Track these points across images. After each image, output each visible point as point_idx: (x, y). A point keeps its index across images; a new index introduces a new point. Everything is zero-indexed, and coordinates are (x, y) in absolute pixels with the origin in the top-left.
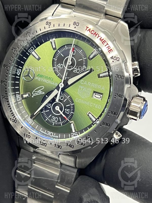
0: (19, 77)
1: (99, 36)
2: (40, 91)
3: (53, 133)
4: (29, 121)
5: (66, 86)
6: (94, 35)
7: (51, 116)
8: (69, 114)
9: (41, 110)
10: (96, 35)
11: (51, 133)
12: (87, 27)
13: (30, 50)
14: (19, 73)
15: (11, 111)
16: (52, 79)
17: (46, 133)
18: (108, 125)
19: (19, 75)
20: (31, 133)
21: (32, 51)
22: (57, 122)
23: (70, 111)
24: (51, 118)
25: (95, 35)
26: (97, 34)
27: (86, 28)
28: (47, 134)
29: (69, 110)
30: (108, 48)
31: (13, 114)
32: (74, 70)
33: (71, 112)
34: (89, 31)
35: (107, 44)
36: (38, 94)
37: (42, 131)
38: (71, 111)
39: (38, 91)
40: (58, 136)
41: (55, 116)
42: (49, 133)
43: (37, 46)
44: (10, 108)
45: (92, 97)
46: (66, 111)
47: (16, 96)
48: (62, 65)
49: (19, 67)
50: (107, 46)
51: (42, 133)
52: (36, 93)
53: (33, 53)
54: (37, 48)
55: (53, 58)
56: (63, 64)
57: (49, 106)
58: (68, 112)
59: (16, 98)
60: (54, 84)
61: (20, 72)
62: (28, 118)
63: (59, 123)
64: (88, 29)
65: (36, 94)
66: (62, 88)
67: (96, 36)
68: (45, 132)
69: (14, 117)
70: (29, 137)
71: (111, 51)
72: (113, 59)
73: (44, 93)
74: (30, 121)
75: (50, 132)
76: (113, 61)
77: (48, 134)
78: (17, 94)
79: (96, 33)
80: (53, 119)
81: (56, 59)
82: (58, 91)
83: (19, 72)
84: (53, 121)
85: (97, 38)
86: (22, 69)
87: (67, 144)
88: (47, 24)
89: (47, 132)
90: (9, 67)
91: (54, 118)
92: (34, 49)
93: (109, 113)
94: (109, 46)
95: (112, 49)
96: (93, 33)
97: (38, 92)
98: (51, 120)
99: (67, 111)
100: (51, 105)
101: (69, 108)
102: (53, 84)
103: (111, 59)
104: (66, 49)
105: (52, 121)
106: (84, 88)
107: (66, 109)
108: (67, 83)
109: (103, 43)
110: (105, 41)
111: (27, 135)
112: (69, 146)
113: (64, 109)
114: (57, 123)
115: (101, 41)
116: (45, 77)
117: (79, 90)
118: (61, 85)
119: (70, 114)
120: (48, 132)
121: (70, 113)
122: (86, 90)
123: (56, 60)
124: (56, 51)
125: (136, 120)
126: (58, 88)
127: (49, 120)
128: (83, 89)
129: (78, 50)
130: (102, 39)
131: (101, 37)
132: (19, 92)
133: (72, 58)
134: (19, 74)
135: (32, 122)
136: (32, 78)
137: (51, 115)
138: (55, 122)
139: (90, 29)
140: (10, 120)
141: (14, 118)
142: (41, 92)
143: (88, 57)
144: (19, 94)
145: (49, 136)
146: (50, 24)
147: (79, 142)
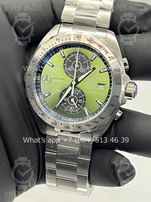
0: (39, 82)
2: (57, 89)
3: (72, 119)
4: (52, 113)
5: (77, 83)
7: (69, 107)
8: (82, 103)
9: (61, 104)
10: (95, 43)
11: (70, 119)
12: (88, 38)
13: (45, 60)
14: (39, 79)
15: (39, 107)
16: (66, 79)
18: (114, 106)
19: (39, 80)
20: (57, 121)
21: (47, 61)
22: (74, 110)
23: (82, 101)
24: (68, 108)
25: (94, 43)
26: (96, 42)
28: (68, 120)
30: (105, 51)
31: (40, 110)
33: (83, 101)
34: (89, 41)
35: (104, 48)
37: (63, 119)
40: (76, 121)
41: (72, 106)
43: (50, 57)
44: (38, 106)
45: (97, 88)
47: (39, 96)
49: (39, 74)
50: (104, 50)
52: (55, 91)
53: (48, 62)
54: (50, 59)
55: (64, 64)
57: (66, 100)
58: (81, 102)
59: (40, 98)
60: (67, 83)
62: (51, 111)
64: (88, 40)
66: (74, 85)
67: (95, 44)
68: (66, 119)
69: (42, 111)
70: (56, 124)
71: (108, 53)
73: (61, 91)
76: (110, 60)
77: (69, 120)
78: (40, 94)
79: (95, 42)
82: (72, 87)
83: (39, 78)
84: (71, 110)
85: (96, 45)
86: (41, 76)
87: (86, 124)
88: (57, 40)
90: (32, 75)
91: (71, 108)
92: (48, 60)
93: (113, 97)
96: (92, 42)
98: (69, 110)
99: (80, 101)
100: (67, 99)
101: (81, 98)
103: (109, 58)
104: (73, 56)
107: (79, 100)
108: (78, 81)
111: (54, 123)
112: (87, 125)
113: (78, 100)
114: (74, 111)
115: (100, 47)
116: (60, 79)
117: (87, 84)
118: (74, 83)
120: (68, 118)
121: (82, 102)
123: (66, 65)
124: (65, 58)
125: (131, 99)
126: (71, 85)
129: (82, 56)
130: (100, 45)
131: (99, 44)
132: (41, 93)
133: (78, 62)
135: (55, 114)
136: (50, 81)
138: (72, 110)
139: (90, 39)
140: (39, 114)
141: (42, 113)
142: (58, 91)
143: (90, 60)
144: (42, 94)
145: (69, 121)
146: (59, 40)
147: (94, 122)
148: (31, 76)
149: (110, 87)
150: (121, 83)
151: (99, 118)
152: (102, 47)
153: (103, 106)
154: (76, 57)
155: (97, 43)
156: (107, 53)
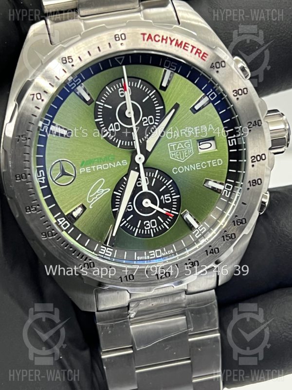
0: (46, 186)
1: (172, 39)
2: (99, 190)
3: (160, 250)
4: (106, 253)
6: (162, 42)
7: (142, 223)
8: (172, 202)
10: (166, 40)
11: (156, 251)
12: (144, 34)
13: (44, 125)
14: (43, 178)
15: (75, 250)
16: (113, 157)
17: (148, 257)
18: (260, 183)
21: (49, 126)
22: (158, 227)
23: (171, 196)
24: (142, 227)
25: (164, 41)
26: (167, 37)
27: (142, 36)
28: (150, 256)
29: (169, 195)
30: (197, 54)
31: (81, 256)
32: (144, 123)
33: (173, 197)
34: (150, 40)
35: (193, 47)
36: (98, 197)
37: (139, 258)
38: (172, 194)
39: (97, 192)
40: (172, 251)
41: (149, 218)
42: (153, 253)
44: (71, 247)
46: (165, 200)
48: (117, 125)
50: (195, 50)
51: (139, 261)
52: (95, 196)
53: (53, 128)
54: (56, 117)
55: (95, 119)
56: (118, 122)
57: (130, 208)
58: (168, 200)
59: (59, 226)
60: (120, 164)
61: (44, 175)
62: (102, 250)
63: (161, 227)
64: (146, 37)
65: (95, 199)
66: (143, 164)
67: (166, 43)
68: (145, 255)
69: (86, 258)
70: (132, 277)
71: (205, 55)
72: (215, 68)
73: (109, 190)
74: (107, 251)
75: (153, 251)
76: (217, 72)
77: (153, 256)
78: (58, 217)
79: (165, 38)
80: (148, 226)
81: (101, 119)
82: (139, 171)
83: (42, 176)
84: (150, 229)
85: (171, 44)
86: (44, 169)
87: (207, 251)
88: (65, 62)
89: (148, 254)
90: (29, 174)
91: (147, 223)
92: (50, 121)
93: (252, 161)
94: (198, 49)
95: (206, 52)
96: (159, 40)
97: (97, 194)
98: (144, 230)
99: (166, 198)
100: (132, 204)
101: (167, 191)
102: (117, 165)
103: (212, 69)
104: (111, 92)
105: (147, 230)
106: (178, 144)
107: (162, 197)
109: (186, 48)
110: (186, 43)
111: (126, 277)
112: (210, 253)
113: (159, 198)
114: (159, 229)
115: (181, 47)
116: (96, 160)
117: (170, 152)
118: (140, 158)
119: (174, 200)
120: (150, 252)
121: (172, 199)
122: (184, 146)
123: (101, 121)
124: (93, 105)
126: (134, 166)
127: (141, 231)
128: (176, 147)
129: (134, 84)
130: (179, 42)
131: (177, 40)
132: (60, 213)
133: (132, 103)
134: (44, 180)
135: (113, 252)
136: (74, 175)
137: (140, 221)
138: (153, 229)
139: (150, 35)
141: (87, 261)
142: (103, 192)
143: (158, 87)
144: (62, 215)
145: (156, 258)
146: (70, 60)
147: (225, 237)
148: (26, 178)
149: (228, 139)
150: (260, 122)
151: (235, 225)
152: (187, 45)
153: (225, 192)
154: (120, 93)
155: (170, 38)
156: (204, 58)
